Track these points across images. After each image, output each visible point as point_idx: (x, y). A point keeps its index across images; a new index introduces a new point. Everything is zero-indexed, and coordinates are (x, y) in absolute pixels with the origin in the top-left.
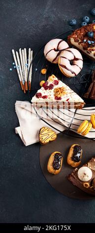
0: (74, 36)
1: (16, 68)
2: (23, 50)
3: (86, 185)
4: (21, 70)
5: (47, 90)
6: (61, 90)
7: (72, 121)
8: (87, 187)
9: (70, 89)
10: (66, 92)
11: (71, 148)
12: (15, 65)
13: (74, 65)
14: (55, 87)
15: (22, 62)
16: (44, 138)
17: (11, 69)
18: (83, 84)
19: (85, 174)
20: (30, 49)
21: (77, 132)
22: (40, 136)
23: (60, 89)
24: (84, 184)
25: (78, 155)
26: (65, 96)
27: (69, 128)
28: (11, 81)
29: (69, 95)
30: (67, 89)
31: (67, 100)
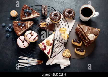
0: (18, 32)
1: (29, 66)
2: (19, 62)
4: (31, 64)
5: (46, 49)
6: (47, 42)
12: (27, 67)
14: (45, 44)
15: (26, 63)
16: (68, 55)
17: (29, 69)
20: (19, 58)
22: (67, 57)
28: (35, 69)
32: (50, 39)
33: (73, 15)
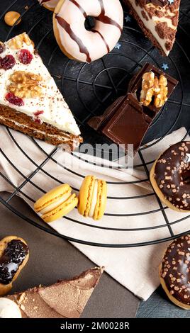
6: (31, 82)
7: (33, 174)
9: (56, 88)
10: (43, 90)
11: (2, 242)
13: (95, 31)
14: (19, 67)
23: (29, 76)
27: (18, 189)
30: (49, 85)
31: (37, 114)
32: (47, 101)
33: (179, 285)
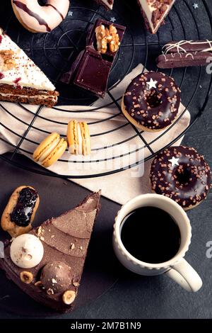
3: (26, 277)
7: (26, 132)
8: (28, 283)
9: (26, 57)
10: (16, 61)
11: (15, 193)
13: (47, 5)
18: (65, 53)
19: (24, 250)
21: (32, 158)
24: (22, 274)
25: (28, 210)
26: (14, 71)
27: (18, 147)
29: (22, 70)
30: (20, 56)
31: (17, 81)
